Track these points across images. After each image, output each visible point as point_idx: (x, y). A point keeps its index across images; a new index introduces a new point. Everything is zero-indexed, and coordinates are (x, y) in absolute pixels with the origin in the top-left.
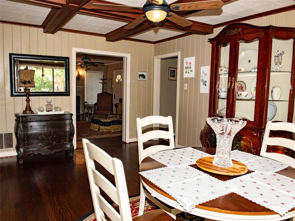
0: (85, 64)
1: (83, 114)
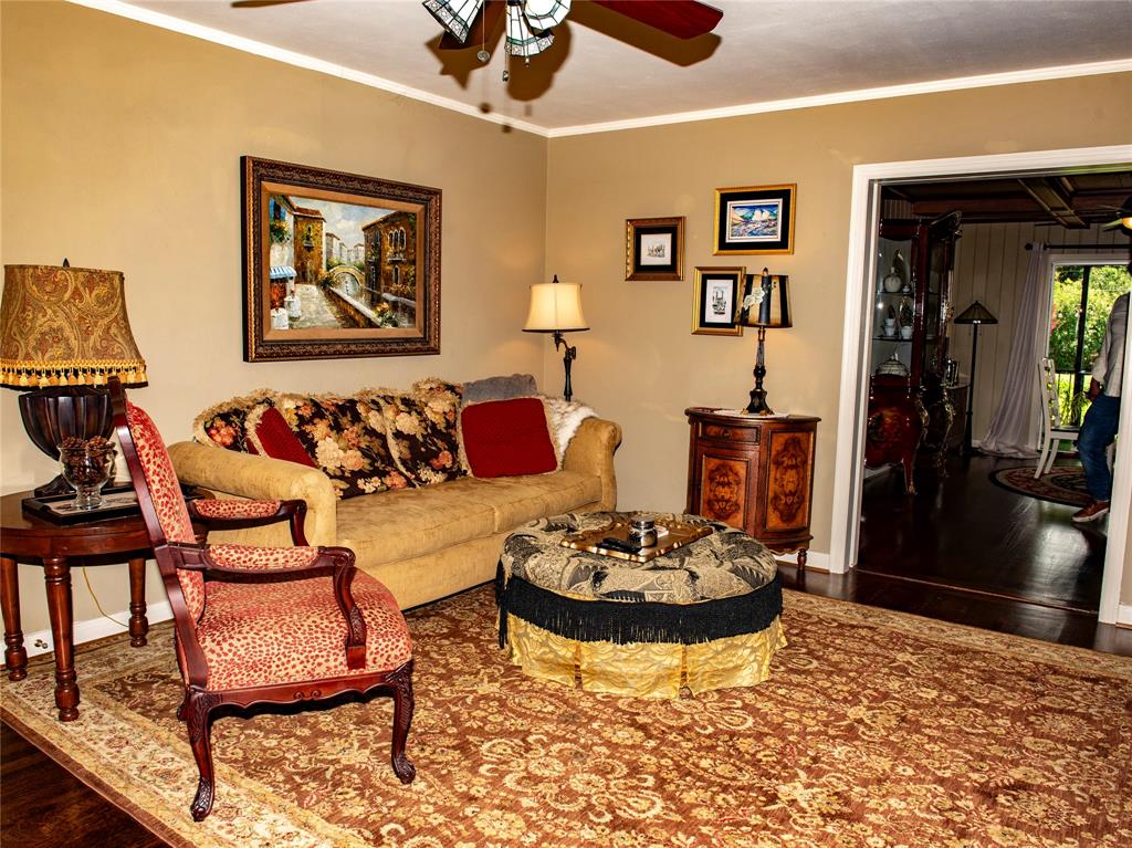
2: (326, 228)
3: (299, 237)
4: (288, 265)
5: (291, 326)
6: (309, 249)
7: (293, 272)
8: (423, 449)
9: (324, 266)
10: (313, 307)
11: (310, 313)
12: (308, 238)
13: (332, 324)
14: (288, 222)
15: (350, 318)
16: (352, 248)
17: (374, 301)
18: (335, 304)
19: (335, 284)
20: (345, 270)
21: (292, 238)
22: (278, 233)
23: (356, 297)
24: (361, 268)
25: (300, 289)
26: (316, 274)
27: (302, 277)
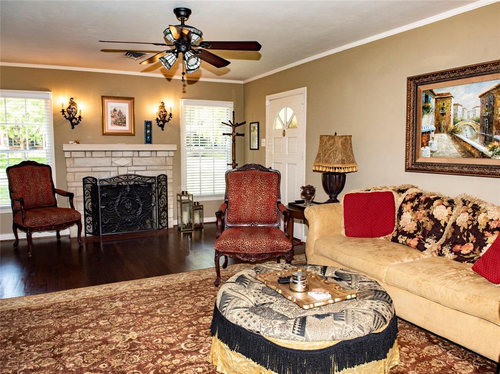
0: (181, 54)
1: (178, 228)
2: (453, 101)
3: (438, 109)
4: (431, 124)
5: (431, 155)
6: (443, 114)
7: (434, 128)
8: (458, 237)
9: (452, 123)
10: (444, 146)
11: (442, 149)
12: (443, 109)
13: (456, 155)
14: (432, 103)
15: (469, 152)
16: (471, 109)
17: (487, 141)
18: (458, 143)
19: (458, 132)
20: (466, 123)
21: (434, 110)
22: (426, 109)
23: (473, 139)
24: (477, 121)
25: (437, 136)
26: (447, 127)
27: (439, 130)
